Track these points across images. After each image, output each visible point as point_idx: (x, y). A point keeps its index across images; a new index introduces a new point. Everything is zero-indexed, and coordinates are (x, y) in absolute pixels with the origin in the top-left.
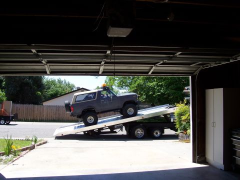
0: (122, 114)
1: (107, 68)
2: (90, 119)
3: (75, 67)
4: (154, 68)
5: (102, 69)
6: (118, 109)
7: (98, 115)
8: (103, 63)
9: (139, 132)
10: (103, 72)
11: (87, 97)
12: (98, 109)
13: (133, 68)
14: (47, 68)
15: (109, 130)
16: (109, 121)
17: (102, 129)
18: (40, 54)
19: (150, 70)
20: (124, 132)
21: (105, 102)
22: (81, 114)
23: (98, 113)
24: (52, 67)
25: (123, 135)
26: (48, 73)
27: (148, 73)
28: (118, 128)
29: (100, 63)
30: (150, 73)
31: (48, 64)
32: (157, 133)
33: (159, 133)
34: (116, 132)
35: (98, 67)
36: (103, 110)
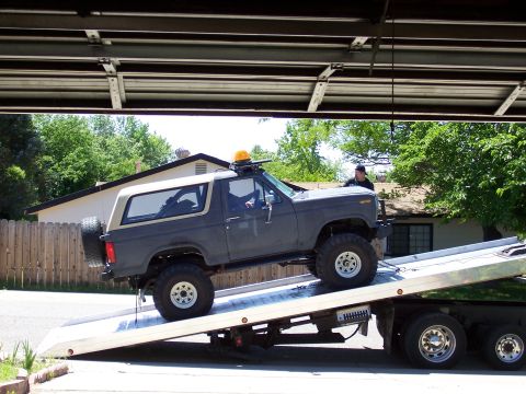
0: (315, 273)
1: (337, 88)
2: (184, 294)
3: (221, 86)
4: (518, 92)
5: (320, 92)
6: (299, 254)
7: (214, 279)
8: (328, 72)
9: (437, 339)
10: (323, 106)
11: (171, 201)
12: (213, 251)
13: (439, 91)
14: (117, 89)
15: (312, 329)
16: (262, 301)
17: (285, 322)
18: (108, 42)
19: (503, 99)
20: (374, 340)
21: (244, 225)
22: (144, 270)
23: (216, 269)
24: (132, 84)
25: (367, 351)
26: (117, 105)
27: (494, 109)
28: (349, 320)
29: (317, 71)
30: (500, 113)
31: (121, 74)
32: (509, 348)
33: (517, 348)
34: (340, 338)
35: (305, 88)
36: (234, 258)
